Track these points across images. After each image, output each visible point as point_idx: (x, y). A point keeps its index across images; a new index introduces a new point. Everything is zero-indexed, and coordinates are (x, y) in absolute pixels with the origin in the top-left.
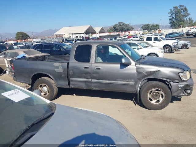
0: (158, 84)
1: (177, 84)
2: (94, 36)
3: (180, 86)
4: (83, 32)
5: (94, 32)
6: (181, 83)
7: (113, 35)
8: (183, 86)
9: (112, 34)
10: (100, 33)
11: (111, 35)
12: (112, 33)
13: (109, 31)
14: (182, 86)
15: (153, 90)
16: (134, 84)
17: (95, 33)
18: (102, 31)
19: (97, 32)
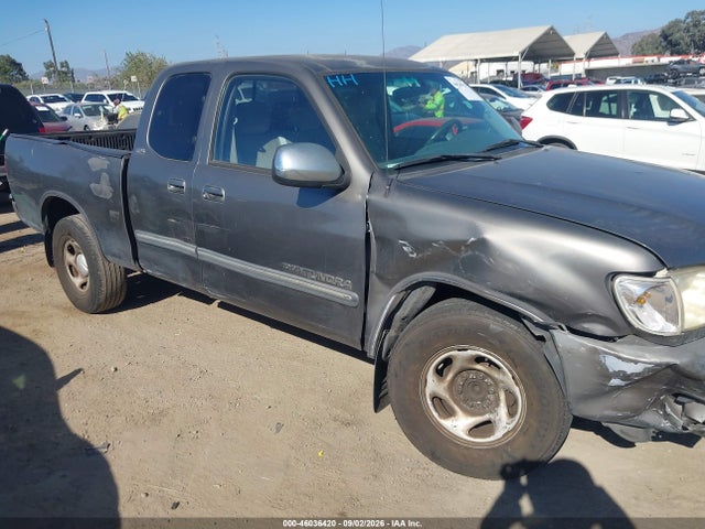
0: (486, 329)
1: (596, 351)
2: (566, 69)
3: (613, 364)
4: (516, 54)
5: (565, 51)
6: (624, 349)
7: (650, 63)
8: (638, 368)
9: (650, 60)
10: (591, 55)
11: (644, 64)
12: (646, 58)
13: (640, 49)
14: (630, 369)
15: (461, 356)
16: (354, 300)
17: (568, 55)
18: (602, 49)
19: (580, 52)
